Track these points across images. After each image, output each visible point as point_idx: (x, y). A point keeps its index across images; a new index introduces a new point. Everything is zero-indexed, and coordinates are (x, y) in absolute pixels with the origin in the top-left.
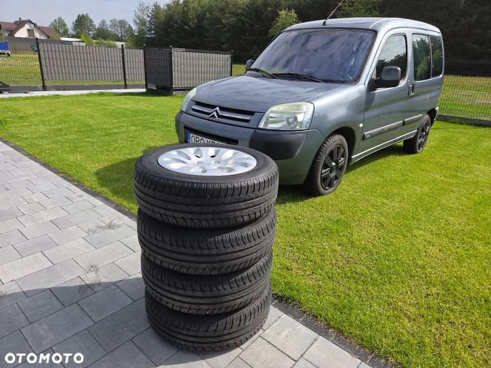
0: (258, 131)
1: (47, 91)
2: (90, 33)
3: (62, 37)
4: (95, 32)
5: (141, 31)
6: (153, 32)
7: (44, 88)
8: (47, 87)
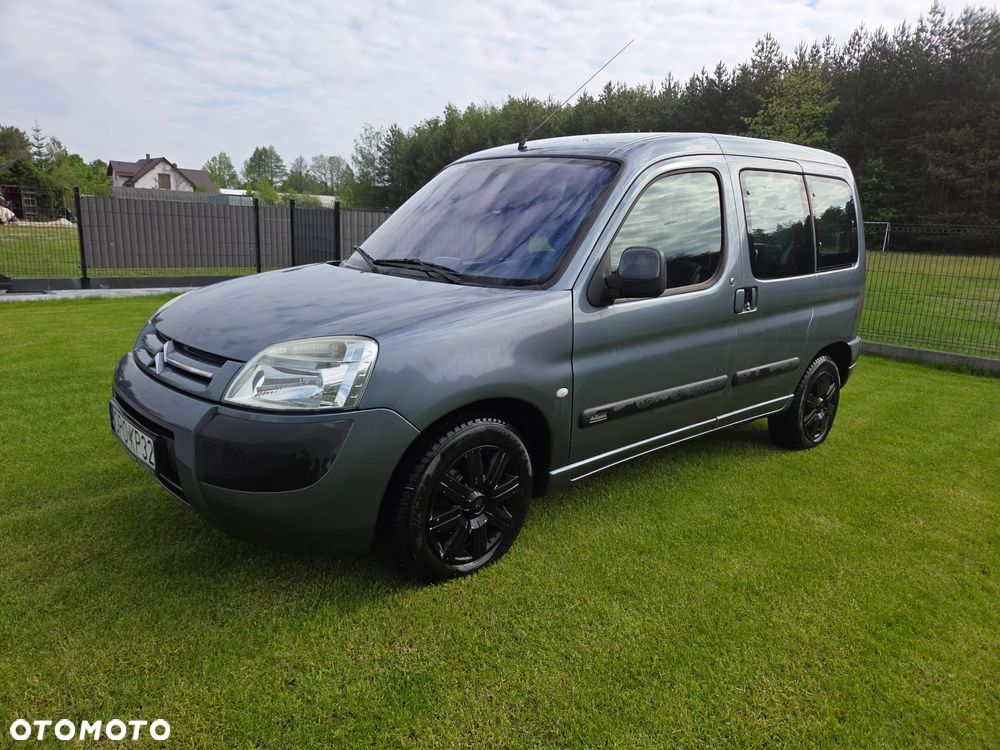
0: (222, 409)
1: (90, 288)
2: (275, 180)
3: (225, 187)
4: (285, 178)
5: (365, 175)
6: (386, 177)
7: (85, 283)
8: (91, 282)
